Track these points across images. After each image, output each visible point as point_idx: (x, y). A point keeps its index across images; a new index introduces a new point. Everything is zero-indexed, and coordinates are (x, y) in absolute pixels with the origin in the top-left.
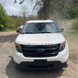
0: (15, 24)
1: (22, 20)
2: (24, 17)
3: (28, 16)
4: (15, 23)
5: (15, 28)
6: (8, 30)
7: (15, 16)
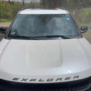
0: (12, 13)
1: (20, 7)
2: (23, 3)
3: (28, 2)
4: (12, 10)
5: (12, 17)
6: (2, 20)
7: (13, 1)
